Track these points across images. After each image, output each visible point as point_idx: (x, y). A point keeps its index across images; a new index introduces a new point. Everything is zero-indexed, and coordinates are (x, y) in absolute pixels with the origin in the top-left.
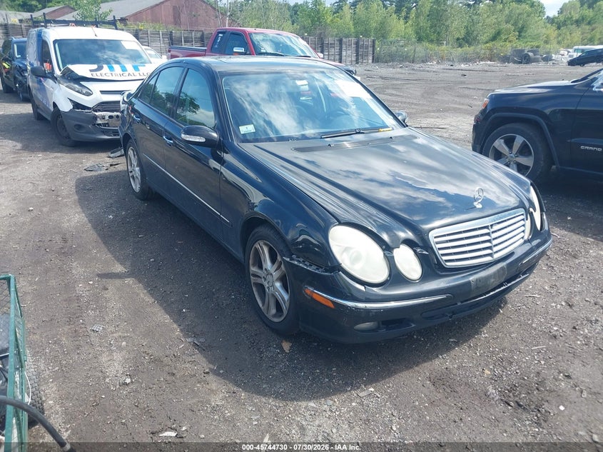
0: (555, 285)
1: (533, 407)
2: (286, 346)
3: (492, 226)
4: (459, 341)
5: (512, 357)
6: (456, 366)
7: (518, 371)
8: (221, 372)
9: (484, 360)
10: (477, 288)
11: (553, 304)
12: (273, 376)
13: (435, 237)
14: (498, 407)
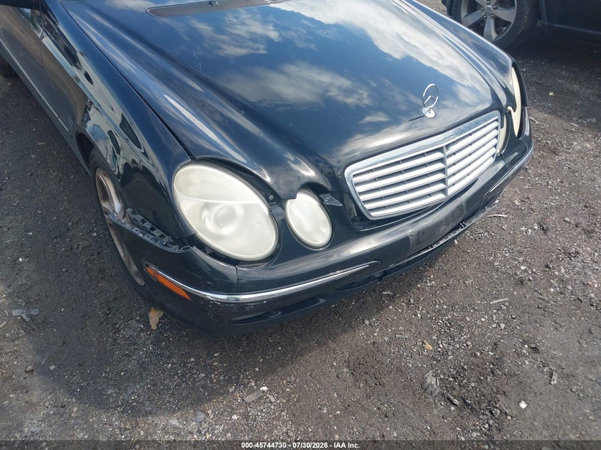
0: (528, 198)
1: (484, 405)
2: (154, 317)
3: (447, 146)
4: (395, 294)
5: (463, 319)
6: (386, 339)
7: (469, 343)
8: (52, 368)
9: (427, 326)
10: (418, 243)
11: (523, 229)
12: (126, 372)
13: (355, 176)
14: (436, 408)
